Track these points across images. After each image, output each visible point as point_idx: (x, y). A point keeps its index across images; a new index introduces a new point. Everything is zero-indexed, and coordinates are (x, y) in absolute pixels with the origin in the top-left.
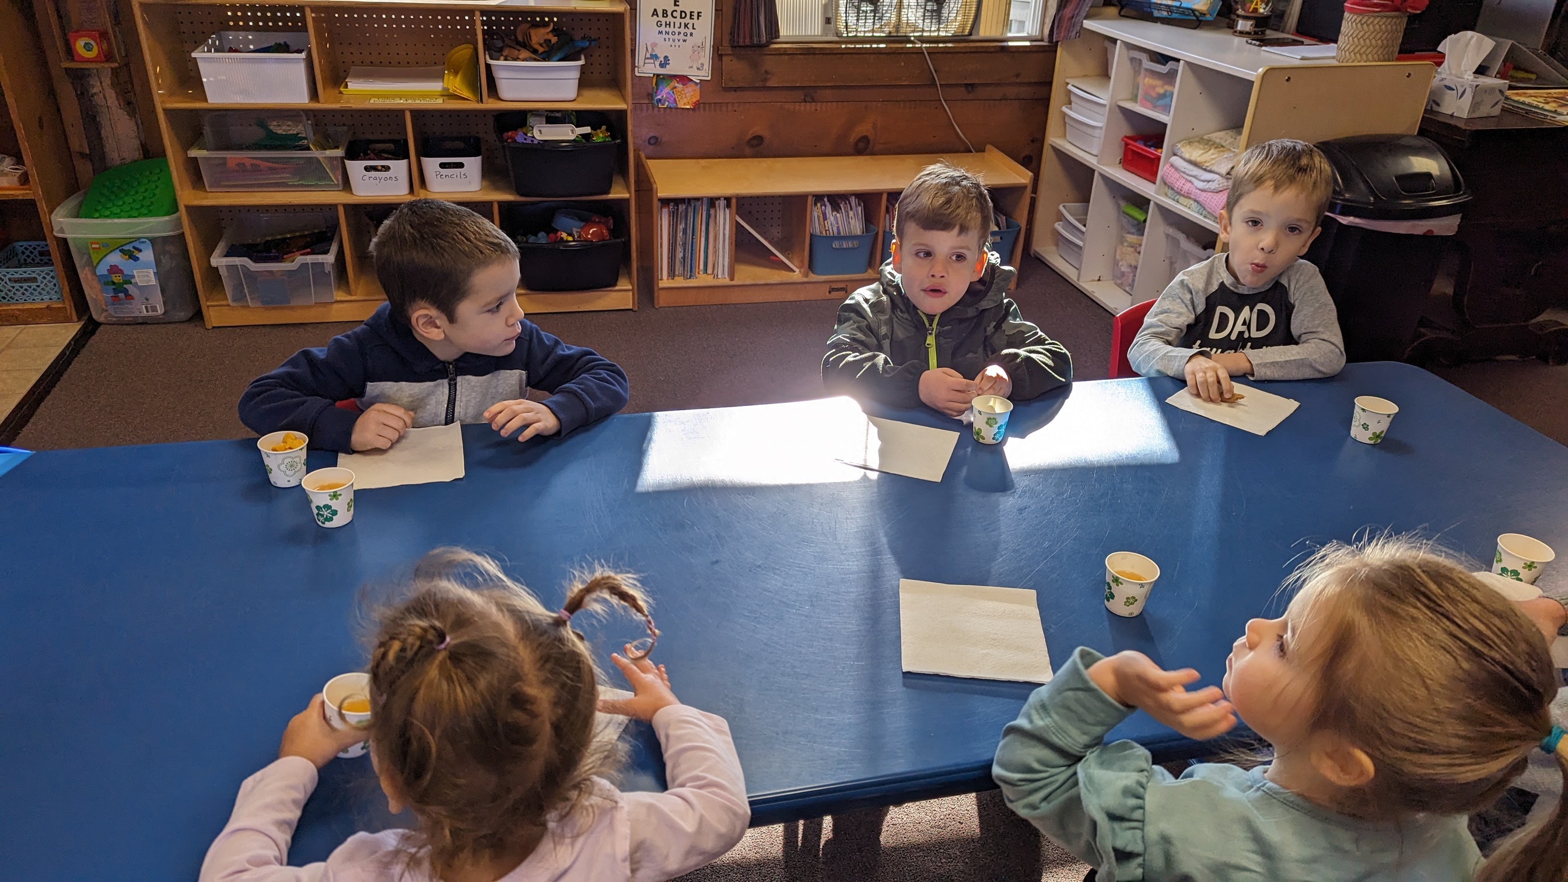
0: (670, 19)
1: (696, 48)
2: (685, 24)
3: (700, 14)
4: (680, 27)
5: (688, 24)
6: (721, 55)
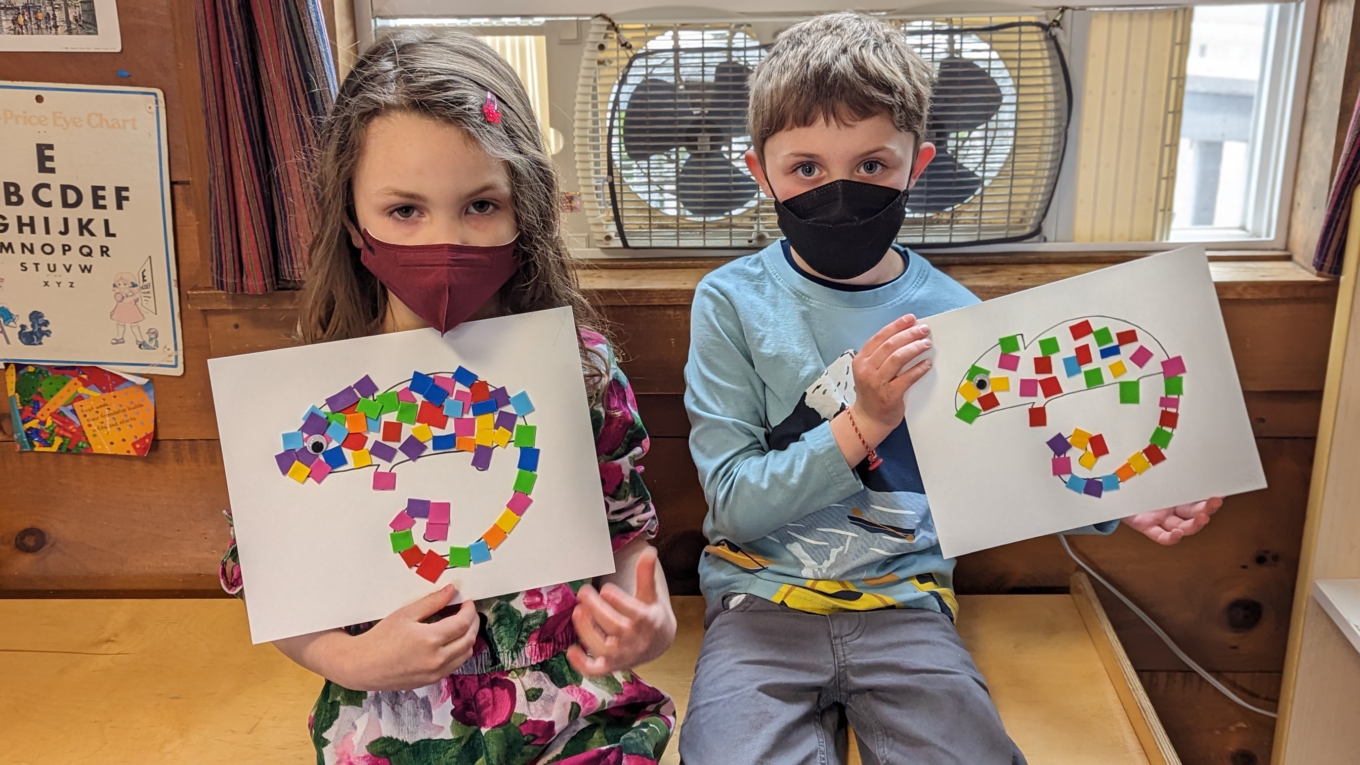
0: (29, 208)
1: (125, 290)
2: (80, 220)
3: (124, 194)
4: (65, 232)
5: (90, 221)
6: (205, 312)
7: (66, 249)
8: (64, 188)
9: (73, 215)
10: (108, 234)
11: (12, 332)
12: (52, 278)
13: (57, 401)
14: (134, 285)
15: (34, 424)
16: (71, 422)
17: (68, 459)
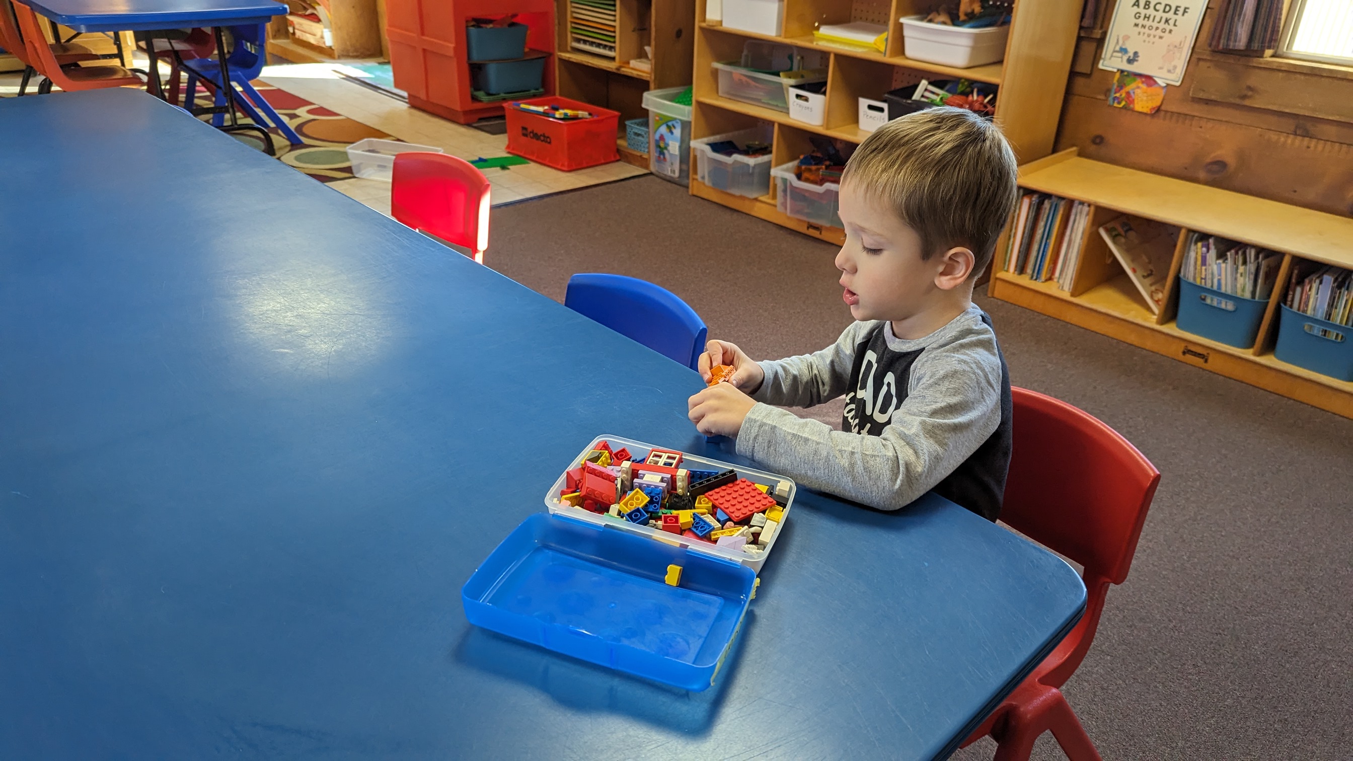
1: (1172, 48)
2: (1167, 19)
3: (1187, 10)
4: (1159, 22)
5: (1170, 19)
6: (1199, 59)
7: (1157, 28)
8: (1166, 5)
9: (1165, 16)
10: (1175, 25)
11: (1125, 58)
12: (1147, 39)
13: (1128, 88)
14: (1176, 47)
15: (1118, 95)
16: (1131, 97)
17: (1124, 111)
